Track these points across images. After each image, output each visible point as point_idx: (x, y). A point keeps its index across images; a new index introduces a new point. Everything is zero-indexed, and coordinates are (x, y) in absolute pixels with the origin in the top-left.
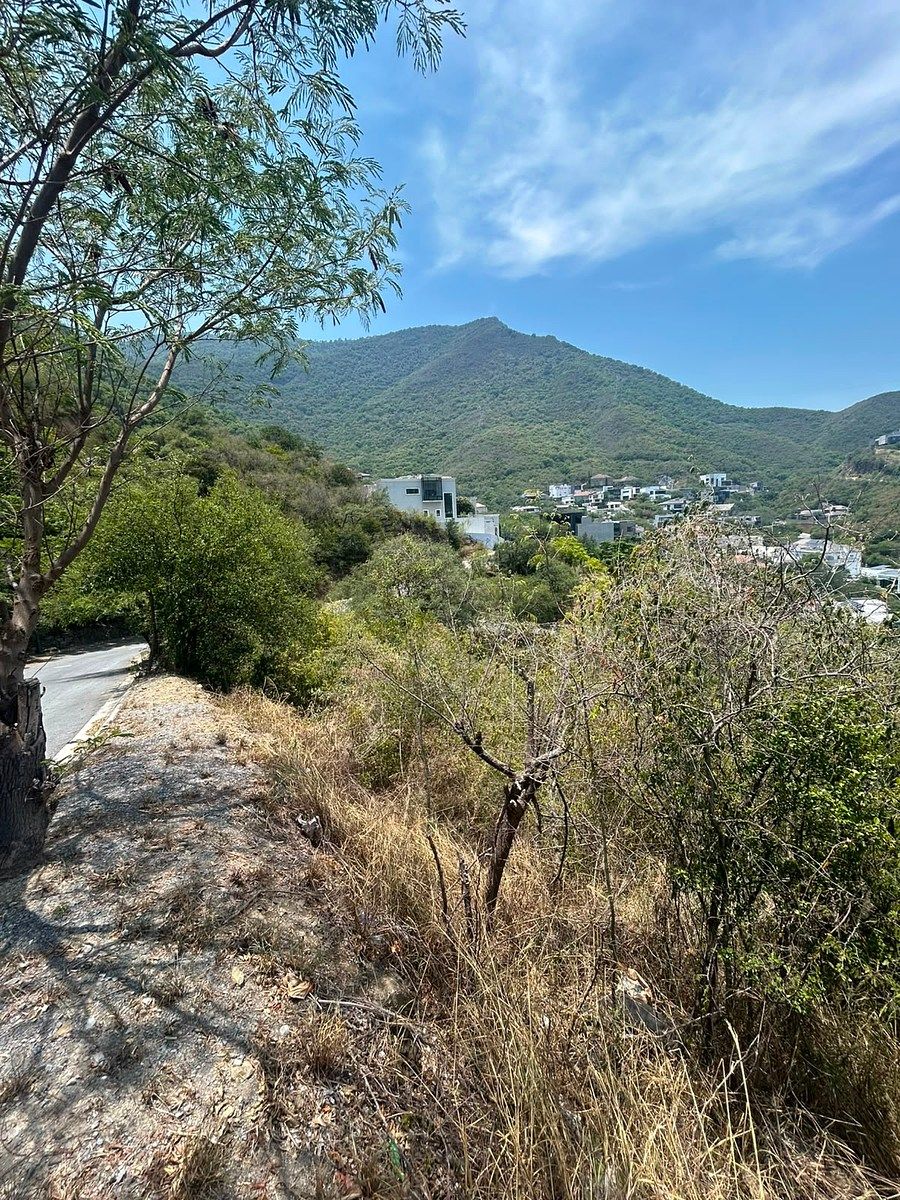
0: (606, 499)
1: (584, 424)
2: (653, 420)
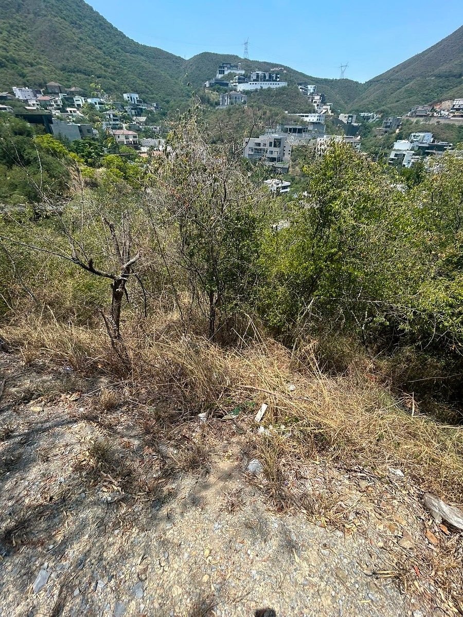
0: (64, 105)
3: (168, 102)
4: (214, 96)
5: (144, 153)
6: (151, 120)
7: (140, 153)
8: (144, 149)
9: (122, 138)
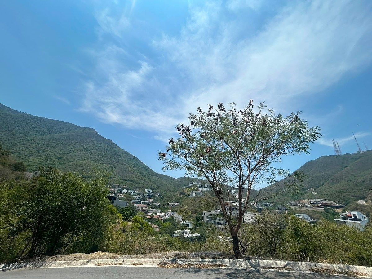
0: (118, 192)
1: (115, 167)
2: (135, 171)
3: (165, 193)
4: (187, 192)
5: (149, 216)
6: (155, 200)
7: (147, 216)
8: (149, 214)
9: (140, 208)
